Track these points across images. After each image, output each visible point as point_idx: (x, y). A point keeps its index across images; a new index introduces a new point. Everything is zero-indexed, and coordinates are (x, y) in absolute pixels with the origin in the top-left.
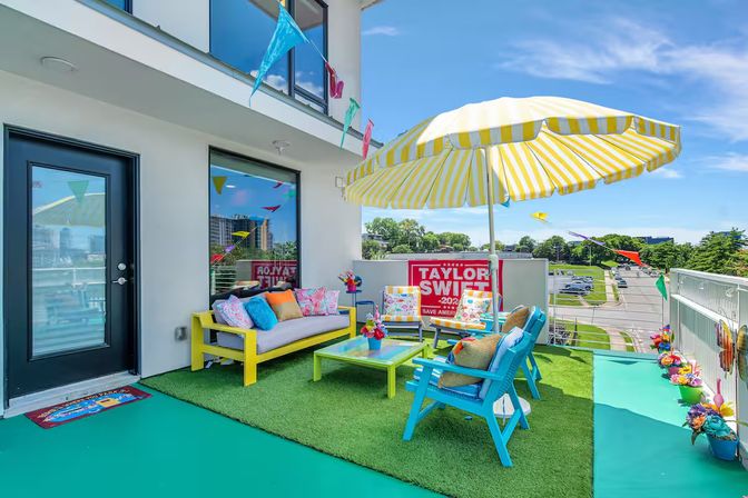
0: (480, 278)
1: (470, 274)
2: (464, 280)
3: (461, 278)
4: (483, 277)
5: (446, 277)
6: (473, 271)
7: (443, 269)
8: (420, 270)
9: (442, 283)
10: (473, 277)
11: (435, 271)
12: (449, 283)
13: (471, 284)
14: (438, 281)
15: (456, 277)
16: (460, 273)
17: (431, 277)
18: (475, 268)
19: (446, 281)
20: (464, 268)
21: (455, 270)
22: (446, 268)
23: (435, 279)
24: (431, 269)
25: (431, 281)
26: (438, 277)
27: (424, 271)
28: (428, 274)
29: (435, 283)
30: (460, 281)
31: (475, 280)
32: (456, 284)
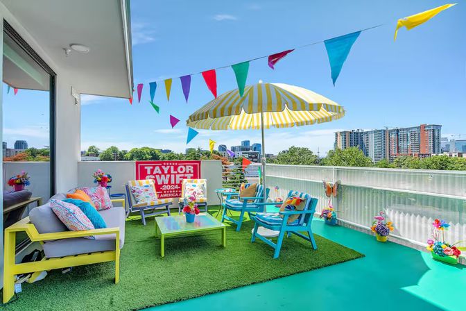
0: (188, 172)
1: (182, 169)
2: (178, 173)
3: (176, 172)
4: (190, 171)
5: (166, 172)
6: (183, 167)
7: (163, 167)
8: (146, 168)
9: (163, 176)
10: (183, 171)
11: (157, 168)
12: (168, 176)
13: (183, 175)
14: (160, 175)
15: (172, 171)
16: (176, 169)
17: (154, 173)
18: (185, 166)
19: (165, 175)
20: (178, 166)
21: (172, 168)
22: (166, 166)
23: (157, 174)
24: (154, 167)
25: (155, 175)
26: (160, 172)
27: (149, 169)
28: (152, 171)
29: (157, 176)
30: (175, 174)
31: (185, 173)
32: (173, 176)
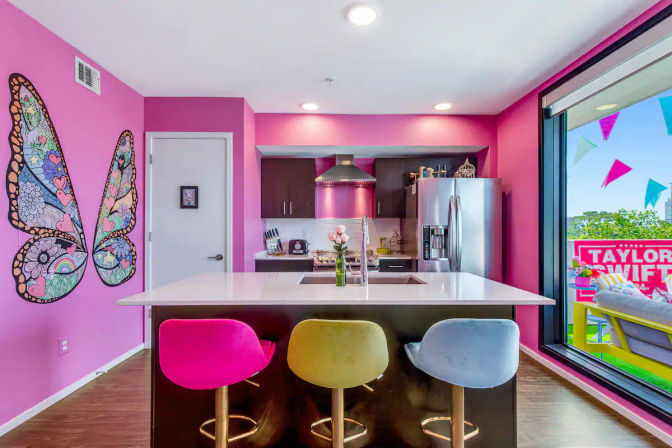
0: (662, 260)
1: (651, 256)
2: (645, 263)
3: (641, 261)
4: (666, 260)
5: (624, 260)
6: (654, 253)
7: (619, 251)
8: (590, 252)
9: (619, 267)
10: (654, 260)
11: (609, 253)
12: (627, 267)
13: (652, 267)
14: (614, 265)
15: (635, 259)
16: (640, 255)
17: (605, 260)
18: (657, 249)
19: (623, 264)
20: (645, 249)
21: (634, 252)
22: (623, 249)
23: (609, 263)
24: (604, 250)
25: (605, 265)
26: (614, 261)
27: (595, 254)
28: (601, 257)
29: (610, 267)
30: (639, 264)
31: (658, 262)
32: (636, 268)
